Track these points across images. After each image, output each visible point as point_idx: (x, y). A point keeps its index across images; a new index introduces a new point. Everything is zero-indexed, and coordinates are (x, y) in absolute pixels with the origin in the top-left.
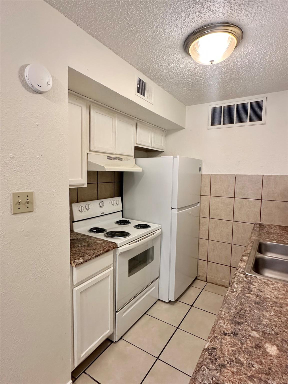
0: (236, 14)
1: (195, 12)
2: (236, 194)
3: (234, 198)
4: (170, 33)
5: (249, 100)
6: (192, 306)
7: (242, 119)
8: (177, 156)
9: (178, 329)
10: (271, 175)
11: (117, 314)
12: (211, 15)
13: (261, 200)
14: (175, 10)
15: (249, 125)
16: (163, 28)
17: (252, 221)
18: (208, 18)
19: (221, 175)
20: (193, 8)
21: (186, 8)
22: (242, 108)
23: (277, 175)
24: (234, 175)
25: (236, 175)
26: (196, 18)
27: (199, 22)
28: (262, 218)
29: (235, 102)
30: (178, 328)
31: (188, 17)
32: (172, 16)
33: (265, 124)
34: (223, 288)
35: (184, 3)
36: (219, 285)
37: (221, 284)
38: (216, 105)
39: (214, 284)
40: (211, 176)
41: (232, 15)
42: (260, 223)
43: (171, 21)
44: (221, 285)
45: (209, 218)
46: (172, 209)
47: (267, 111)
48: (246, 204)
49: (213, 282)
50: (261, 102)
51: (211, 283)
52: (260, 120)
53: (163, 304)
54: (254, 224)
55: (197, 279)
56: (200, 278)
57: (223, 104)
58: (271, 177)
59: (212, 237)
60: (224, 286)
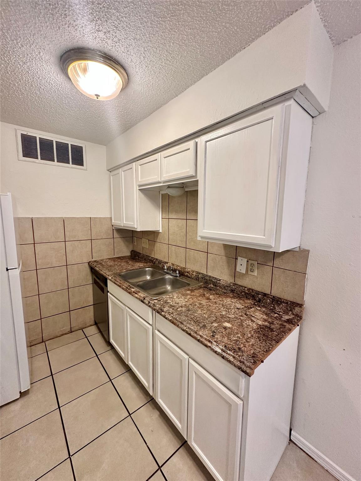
0: (137, 70)
1: (116, 36)
2: (67, 237)
3: (65, 241)
4: (67, 25)
5: (70, 141)
6: (52, 375)
7: (63, 159)
8: (8, 193)
9: (61, 408)
10: (97, 217)
12: (123, 52)
13: (91, 240)
14: (103, 12)
15: (72, 168)
16: (65, 11)
17: (86, 260)
18: (119, 52)
19: (46, 218)
20: (118, 30)
21: (113, 23)
22: (63, 147)
23: (101, 217)
24: (62, 217)
25: (65, 218)
26: (109, 42)
27: (108, 47)
28: (94, 256)
29: (55, 138)
30: (59, 407)
31: (105, 33)
32: (92, 13)
33: (86, 170)
34: (65, 336)
35: (118, 17)
36: (60, 336)
37: (61, 333)
38: (27, 132)
39: (53, 339)
40: (32, 220)
41: (134, 68)
42: (93, 260)
43: (85, 16)
44: (63, 335)
45: (37, 270)
46: (7, 270)
47: (87, 157)
48: (78, 246)
49: (52, 337)
50: (81, 148)
51: (51, 339)
52: (82, 165)
53: (13, 407)
54: (89, 263)
55: (31, 346)
56: (32, 344)
57: (38, 134)
58: (96, 219)
59: (43, 289)
60: (66, 334)
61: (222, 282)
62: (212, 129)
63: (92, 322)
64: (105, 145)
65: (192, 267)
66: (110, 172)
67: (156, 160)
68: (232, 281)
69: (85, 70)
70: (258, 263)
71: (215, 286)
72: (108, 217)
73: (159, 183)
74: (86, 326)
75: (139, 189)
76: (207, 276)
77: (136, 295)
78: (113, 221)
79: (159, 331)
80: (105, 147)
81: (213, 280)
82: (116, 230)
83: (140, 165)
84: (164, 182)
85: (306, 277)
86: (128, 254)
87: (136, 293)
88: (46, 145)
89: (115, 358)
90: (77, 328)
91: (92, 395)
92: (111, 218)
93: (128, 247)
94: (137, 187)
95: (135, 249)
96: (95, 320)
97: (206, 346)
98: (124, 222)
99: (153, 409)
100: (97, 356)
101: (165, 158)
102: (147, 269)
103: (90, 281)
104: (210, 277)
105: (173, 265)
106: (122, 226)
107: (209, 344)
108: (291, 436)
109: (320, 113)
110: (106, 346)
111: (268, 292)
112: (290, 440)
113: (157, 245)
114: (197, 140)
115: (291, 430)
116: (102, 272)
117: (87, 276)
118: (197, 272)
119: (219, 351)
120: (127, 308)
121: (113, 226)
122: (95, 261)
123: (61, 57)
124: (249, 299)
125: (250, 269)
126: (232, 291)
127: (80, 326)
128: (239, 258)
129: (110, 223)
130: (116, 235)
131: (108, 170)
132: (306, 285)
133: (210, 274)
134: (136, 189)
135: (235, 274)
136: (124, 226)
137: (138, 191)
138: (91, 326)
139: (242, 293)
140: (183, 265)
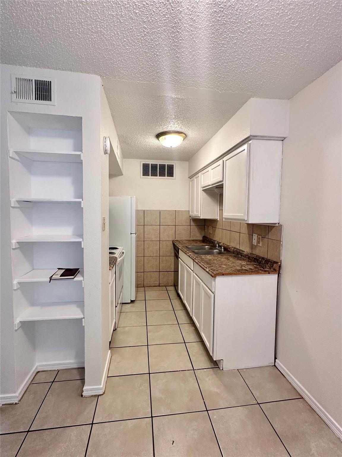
2: (161, 223)
3: (160, 225)
5: (166, 163)
6: (145, 300)
7: (162, 174)
8: (134, 196)
9: (147, 312)
10: (180, 210)
11: (117, 308)
13: (175, 225)
15: (167, 179)
17: (171, 239)
19: (151, 211)
22: (162, 167)
23: (183, 210)
24: (159, 210)
25: (161, 210)
28: (176, 237)
29: (158, 162)
33: (175, 179)
34: (156, 287)
37: (154, 285)
38: (145, 162)
40: (144, 211)
42: (175, 240)
44: (154, 286)
45: (144, 241)
46: (131, 234)
47: (176, 171)
48: (167, 229)
49: (148, 286)
50: (173, 165)
51: (148, 287)
52: (173, 176)
53: (127, 305)
54: (172, 241)
55: (138, 287)
56: (139, 286)
57: (150, 162)
58: (179, 212)
59: (147, 254)
60: (156, 286)
61: (245, 253)
62: (228, 153)
63: (172, 284)
64: (188, 161)
65: (233, 245)
66: (191, 178)
67: (208, 171)
68: (251, 252)
69: (165, 139)
70: (262, 237)
71: (241, 256)
72: (188, 210)
73: (210, 185)
74: (169, 285)
75: (202, 190)
76: (239, 249)
77: (188, 254)
78: (190, 213)
79: (195, 274)
80: (187, 162)
81: (241, 252)
82: (192, 219)
83: (202, 174)
84: (212, 185)
85: (281, 243)
86: (201, 239)
87: (188, 253)
88: (154, 167)
89: (180, 303)
90: (163, 285)
91: (162, 312)
92: (189, 211)
93: (201, 233)
94: (202, 188)
95: (206, 235)
96: (174, 283)
97: (204, 270)
98: (195, 213)
99: (192, 326)
100: (170, 299)
101: (212, 169)
102: (206, 247)
103: (173, 254)
104: (240, 250)
105: (223, 244)
106: (193, 216)
107: (206, 269)
108: (276, 363)
109: (285, 138)
110: (177, 297)
111: (266, 257)
112: (275, 365)
113: (217, 230)
114: (223, 159)
115: (275, 358)
116: (177, 245)
117: (171, 250)
118: (235, 248)
119: (208, 270)
120: (185, 265)
121: (190, 216)
122: (177, 240)
123: (156, 136)
124: (256, 262)
125: (258, 242)
126: (249, 258)
127: (165, 284)
128: (254, 234)
129: (188, 215)
130: (192, 223)
131: (189, 178)
132: (281, 249)
133: (241, 249)
134: (200, 190)
135: (252, 247)
136: (195, 216)
137: (202, 191)
138: (172, 286)
139: (252, 259)
140: (228, 244)
